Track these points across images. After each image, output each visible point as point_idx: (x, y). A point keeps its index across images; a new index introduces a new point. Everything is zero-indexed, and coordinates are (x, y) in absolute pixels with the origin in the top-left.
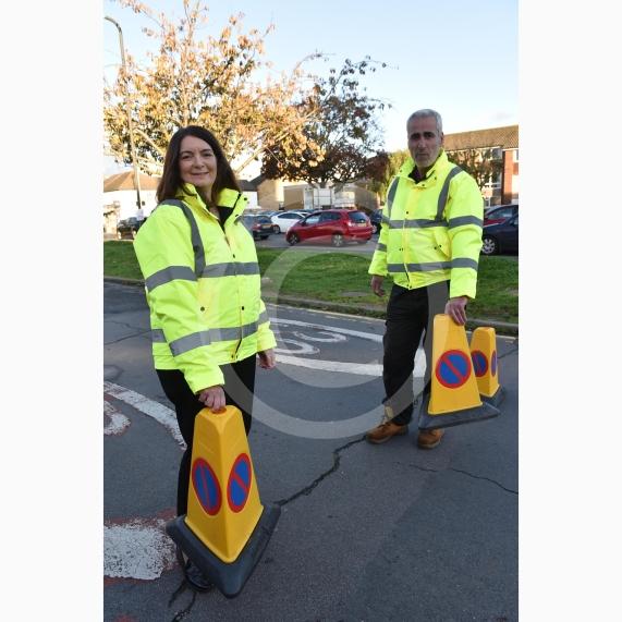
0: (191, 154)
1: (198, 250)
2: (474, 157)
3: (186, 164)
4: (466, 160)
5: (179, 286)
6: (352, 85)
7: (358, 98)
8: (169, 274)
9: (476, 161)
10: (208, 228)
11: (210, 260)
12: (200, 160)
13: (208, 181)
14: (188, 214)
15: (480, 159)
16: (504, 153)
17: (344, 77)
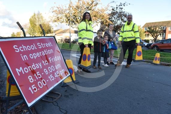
0: (87, 16)
1: (87, 28)
2: (156, 28)
3: (86, 17)
4: (154, 29)
5: (84, 31)
6: (122, 9)
7: (123, 12)
8: (83, 30)
9: (157, 29)
10: (88, 25)
11: (88, 29)
12: (88, 17)
13: (89, 19)
14: (86, 23)
15: (158, 29)
16: (166, 28)
17: (119, 7)
